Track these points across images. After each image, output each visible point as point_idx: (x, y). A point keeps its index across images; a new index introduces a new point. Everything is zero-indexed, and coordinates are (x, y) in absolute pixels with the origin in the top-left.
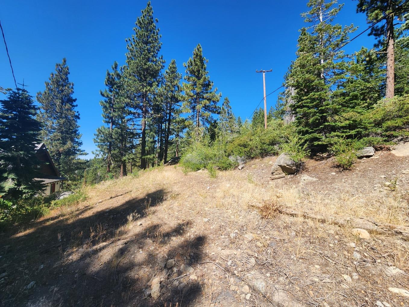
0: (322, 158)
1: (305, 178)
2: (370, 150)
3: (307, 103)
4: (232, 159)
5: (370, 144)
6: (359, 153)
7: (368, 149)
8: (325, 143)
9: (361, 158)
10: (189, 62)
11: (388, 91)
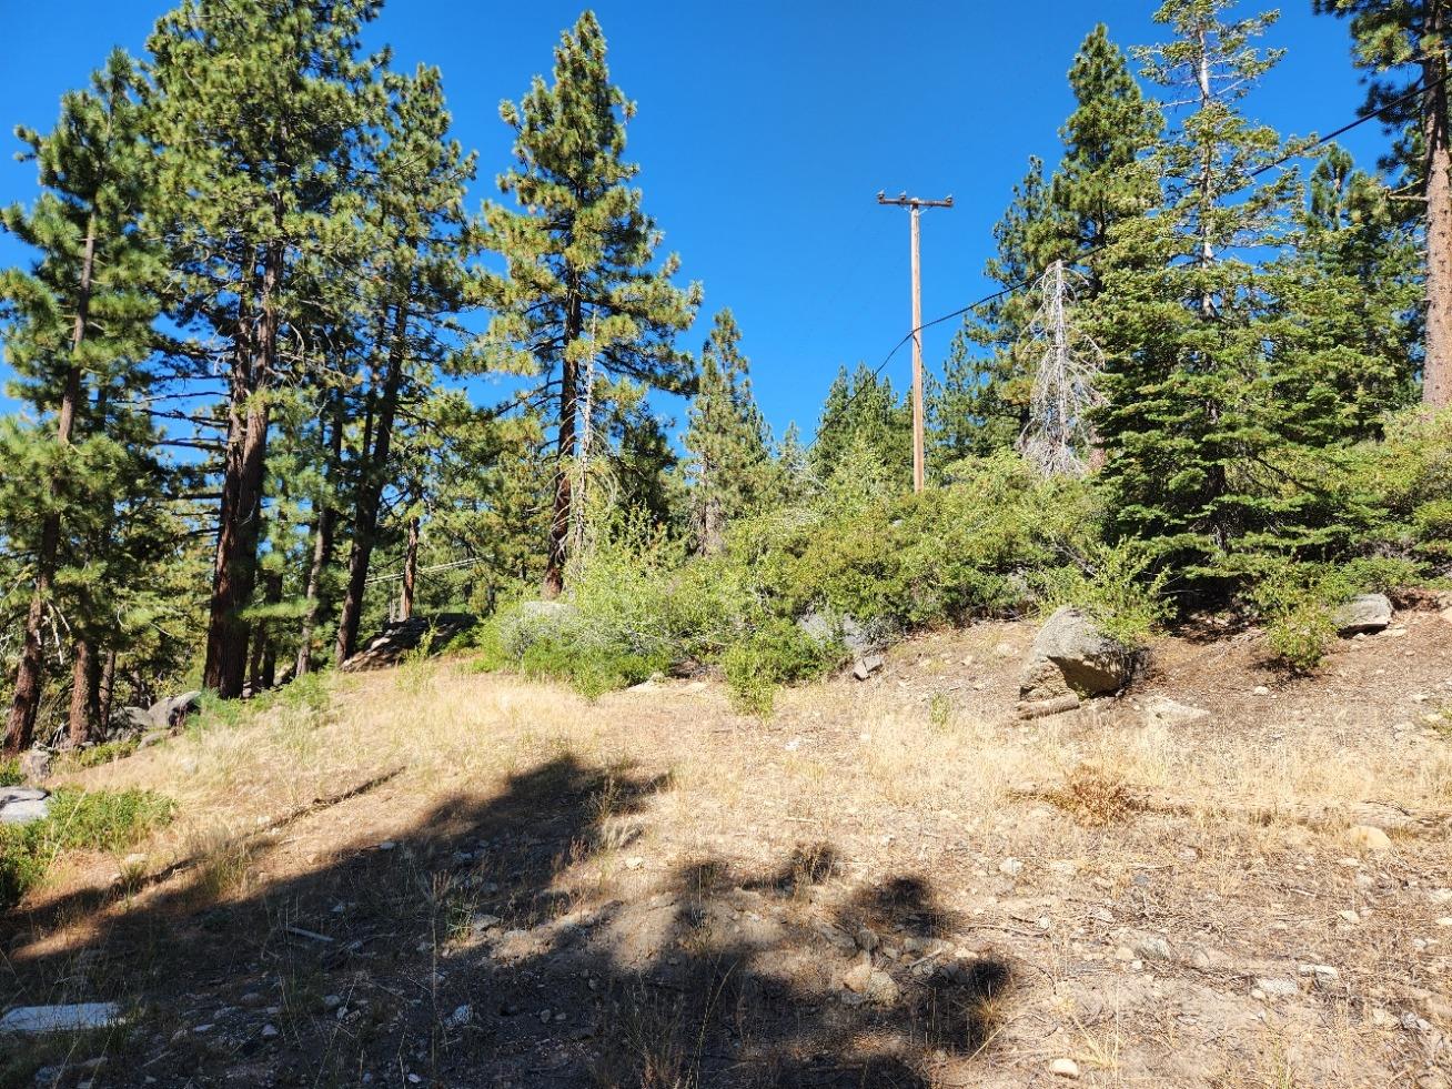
0: (1215, 634)
1: (1160, 708)
2: (1375, 607)
3: (1158, 411)
4: (815, 629)
5: (1377, 582)
6: (1341, 616)
7: (1370, 603)
8: (1226, 574)
9: (1348, 633)
10: (531, 101)
11: (1434, 361)
